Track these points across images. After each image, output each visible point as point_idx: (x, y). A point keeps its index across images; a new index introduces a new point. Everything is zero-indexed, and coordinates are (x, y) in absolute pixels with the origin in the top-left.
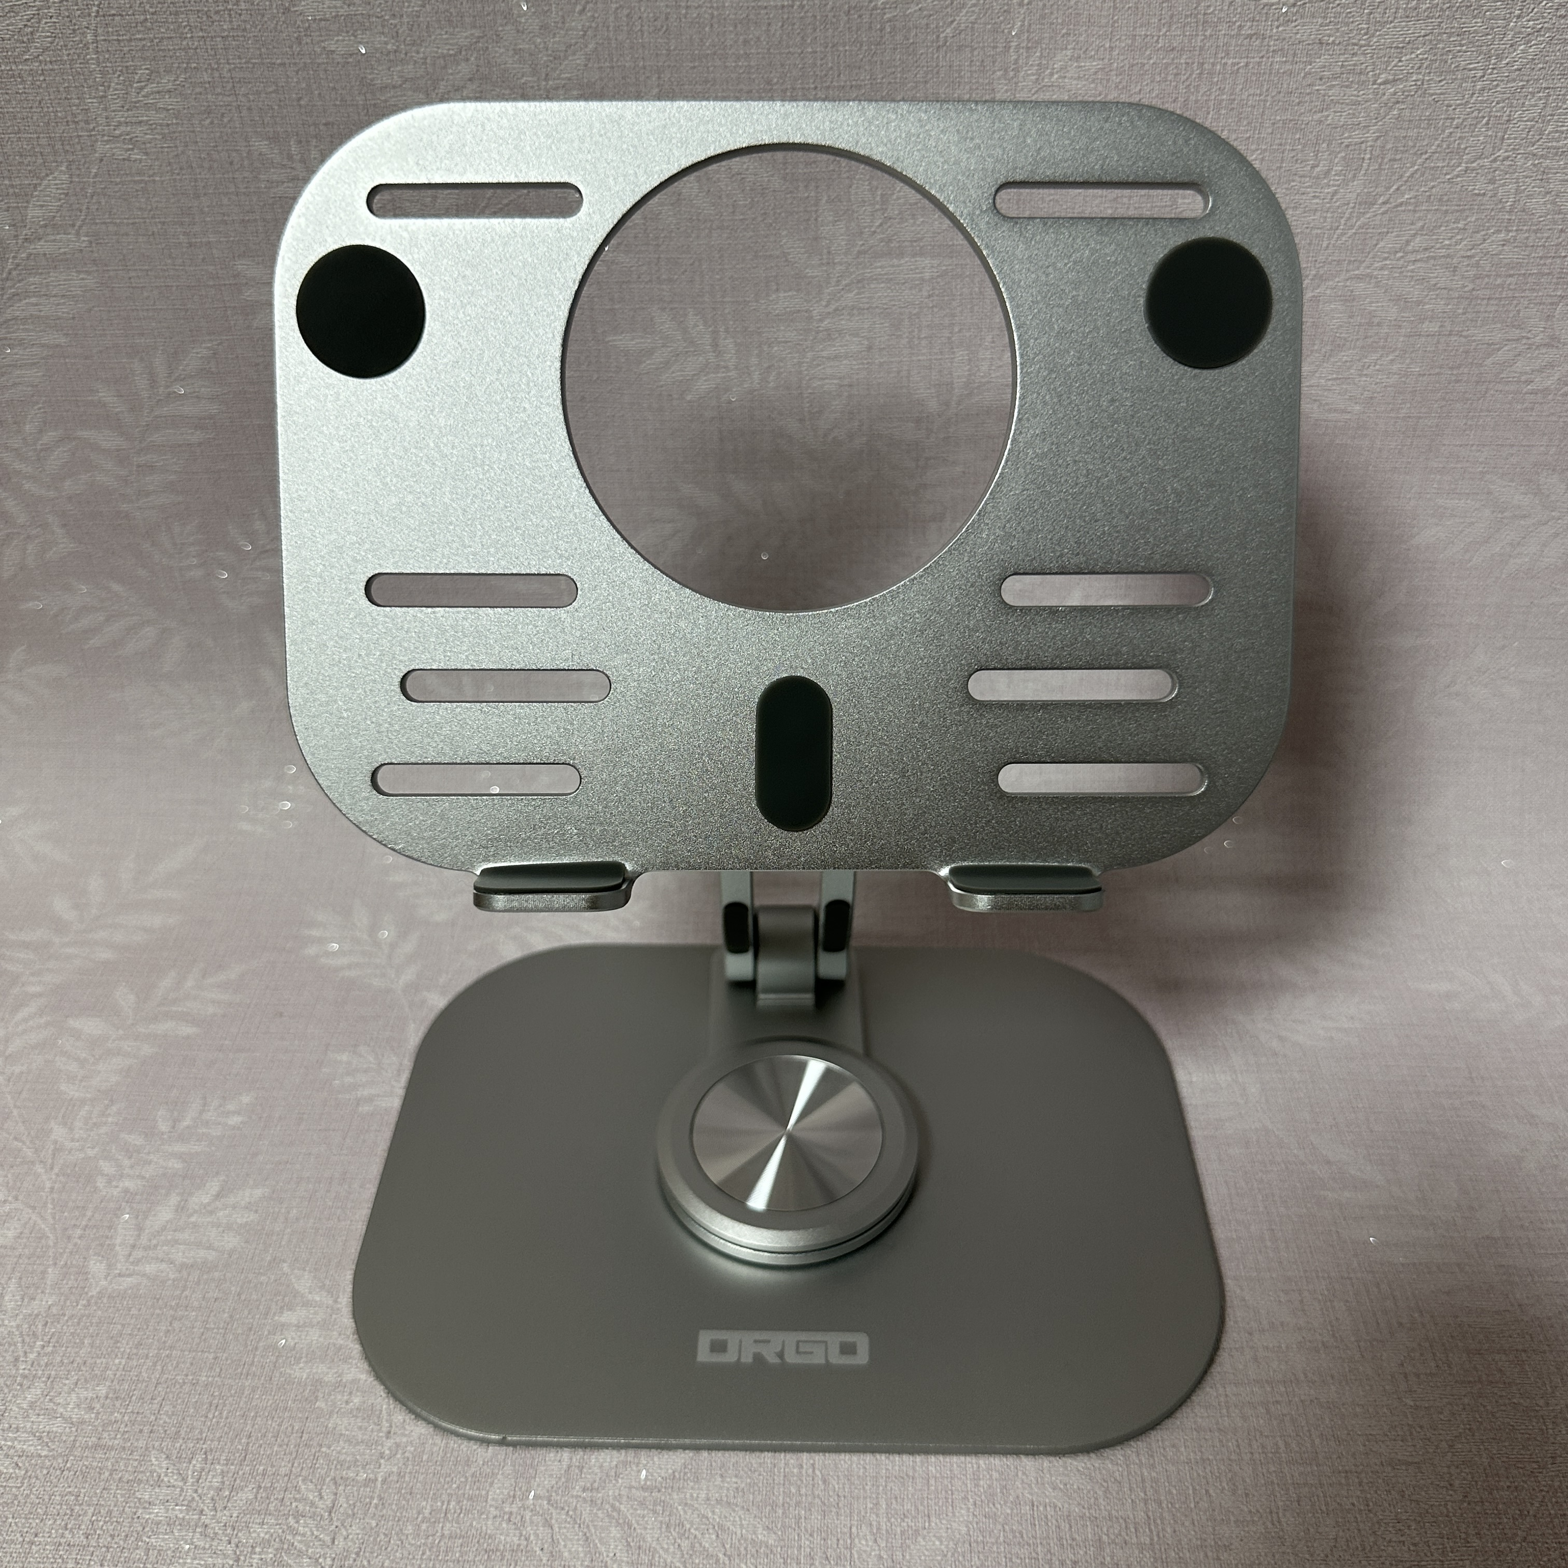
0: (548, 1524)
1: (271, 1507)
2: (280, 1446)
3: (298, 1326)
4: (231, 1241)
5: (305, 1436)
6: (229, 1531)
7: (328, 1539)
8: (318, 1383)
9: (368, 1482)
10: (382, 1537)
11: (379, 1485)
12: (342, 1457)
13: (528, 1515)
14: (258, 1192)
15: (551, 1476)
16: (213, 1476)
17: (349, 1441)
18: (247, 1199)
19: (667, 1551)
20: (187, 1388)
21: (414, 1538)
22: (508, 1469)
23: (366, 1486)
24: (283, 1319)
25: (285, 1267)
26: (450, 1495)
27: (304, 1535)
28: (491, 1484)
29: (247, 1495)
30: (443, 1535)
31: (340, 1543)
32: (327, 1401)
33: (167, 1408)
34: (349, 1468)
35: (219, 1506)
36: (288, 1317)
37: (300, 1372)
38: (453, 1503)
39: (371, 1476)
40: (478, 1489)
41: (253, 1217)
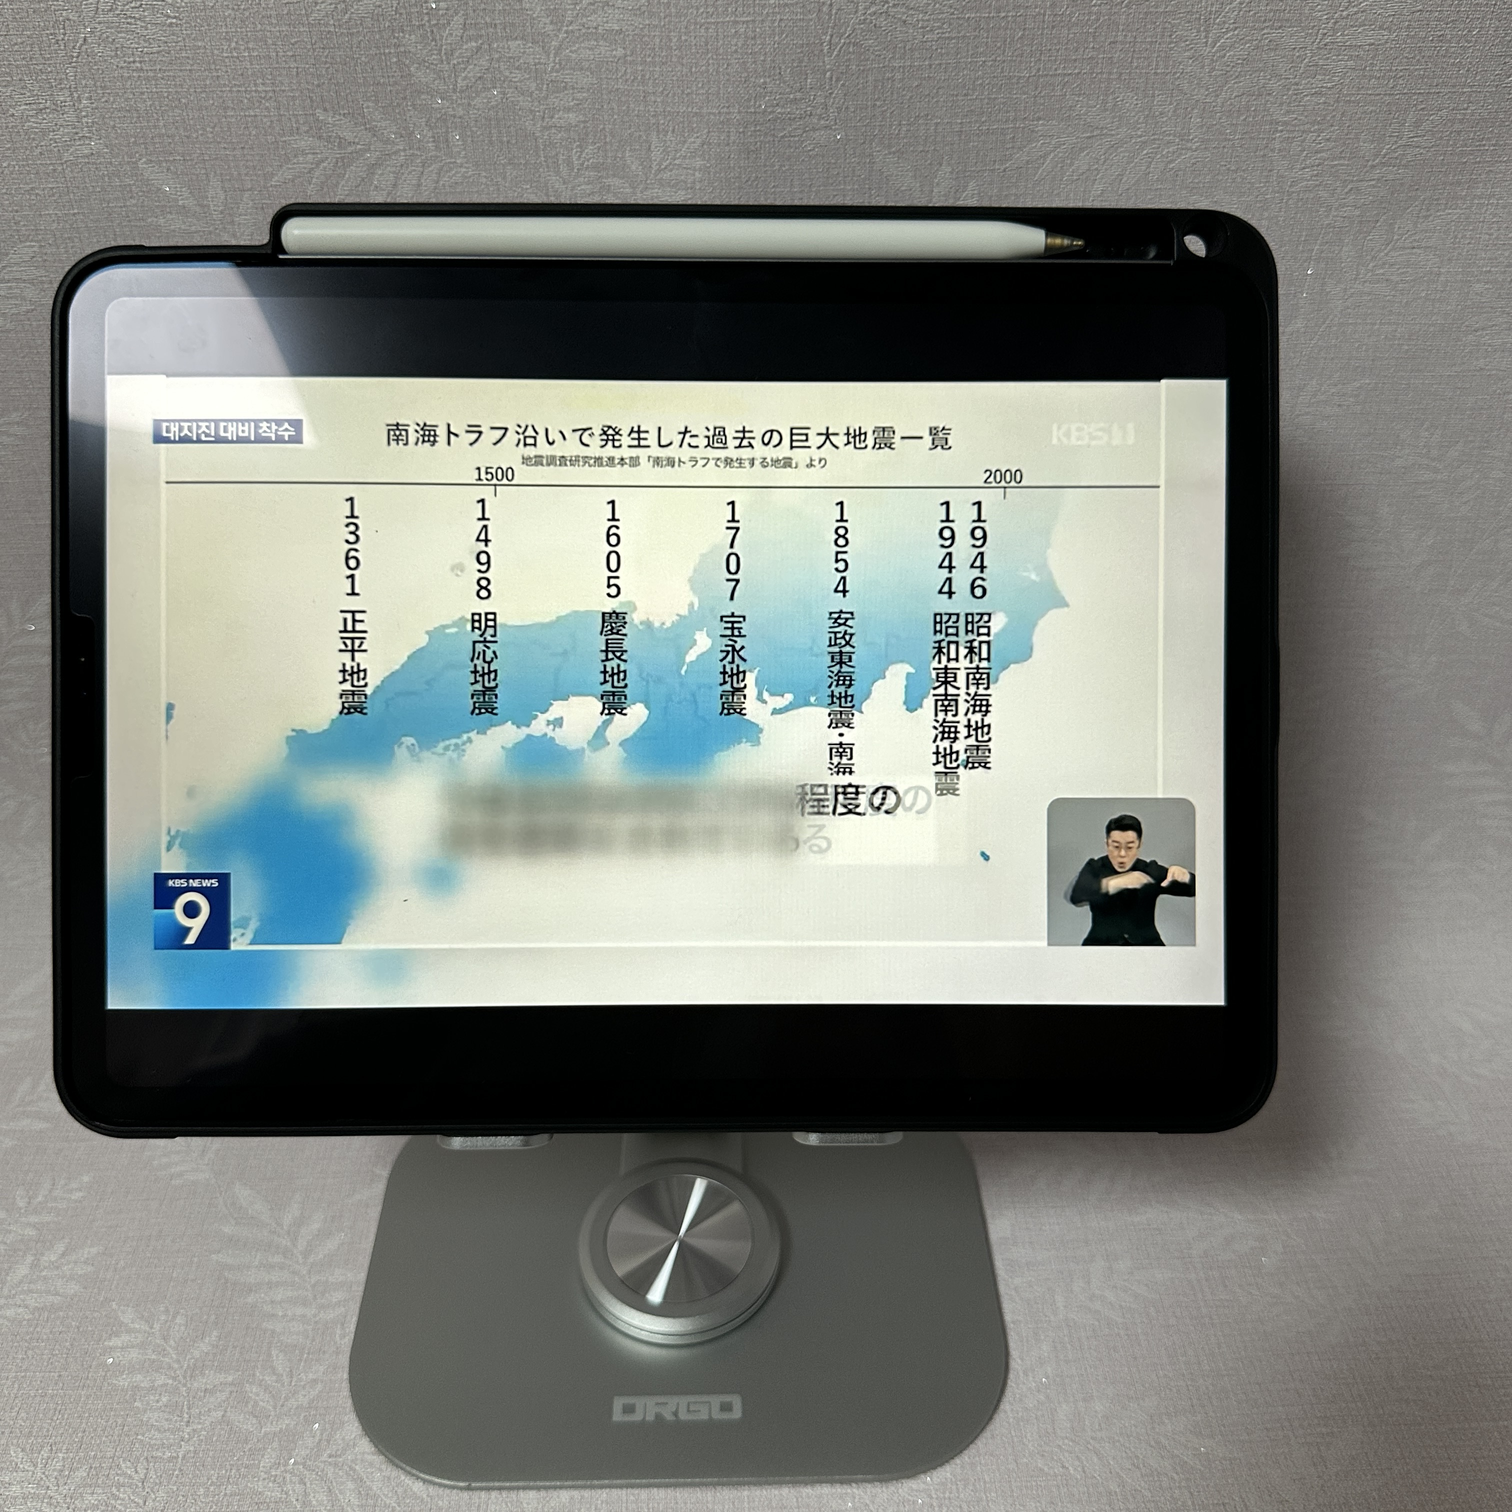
0: (302, 1482)
1: (100, 1482)
2: (107, 1437)
3: (122, 1348)
4: (73, 1288)
5: (126, 1428)
6: (68, 1500)
7: (141, 1502)
8: (136, 1388)
9: (171, 1459)
10: (181, 1497)
11: (180, 1460)
12: (153, 1442)
13: (288, 1476)
14: (94, 1250)
15: (307, 1448)
16: (57, 1462)
17: (159, 1430)
18: (86, 1256)
19: (386, 1496)
20: (38, 1399)
21: (204, 1498)
22: (275, 1445)
23: (169, 1462)
24: (111, 1344)
25: (114, 1305)
26: (232, 1465)
27: (123, 1500)
28: (263, 1457)
29: (82, 1473)
30: (225, 1494)
31: (150, 1503)
32: (142, 1401)
33: (23, 1415)
34: (157, 1450)
35: (61, 1482)
36: (115, 1342)
37: (123, 1382)
38: (233, 1471)
39: (174, 1455)
40: (254, 1460)
41: (90, 1269)
